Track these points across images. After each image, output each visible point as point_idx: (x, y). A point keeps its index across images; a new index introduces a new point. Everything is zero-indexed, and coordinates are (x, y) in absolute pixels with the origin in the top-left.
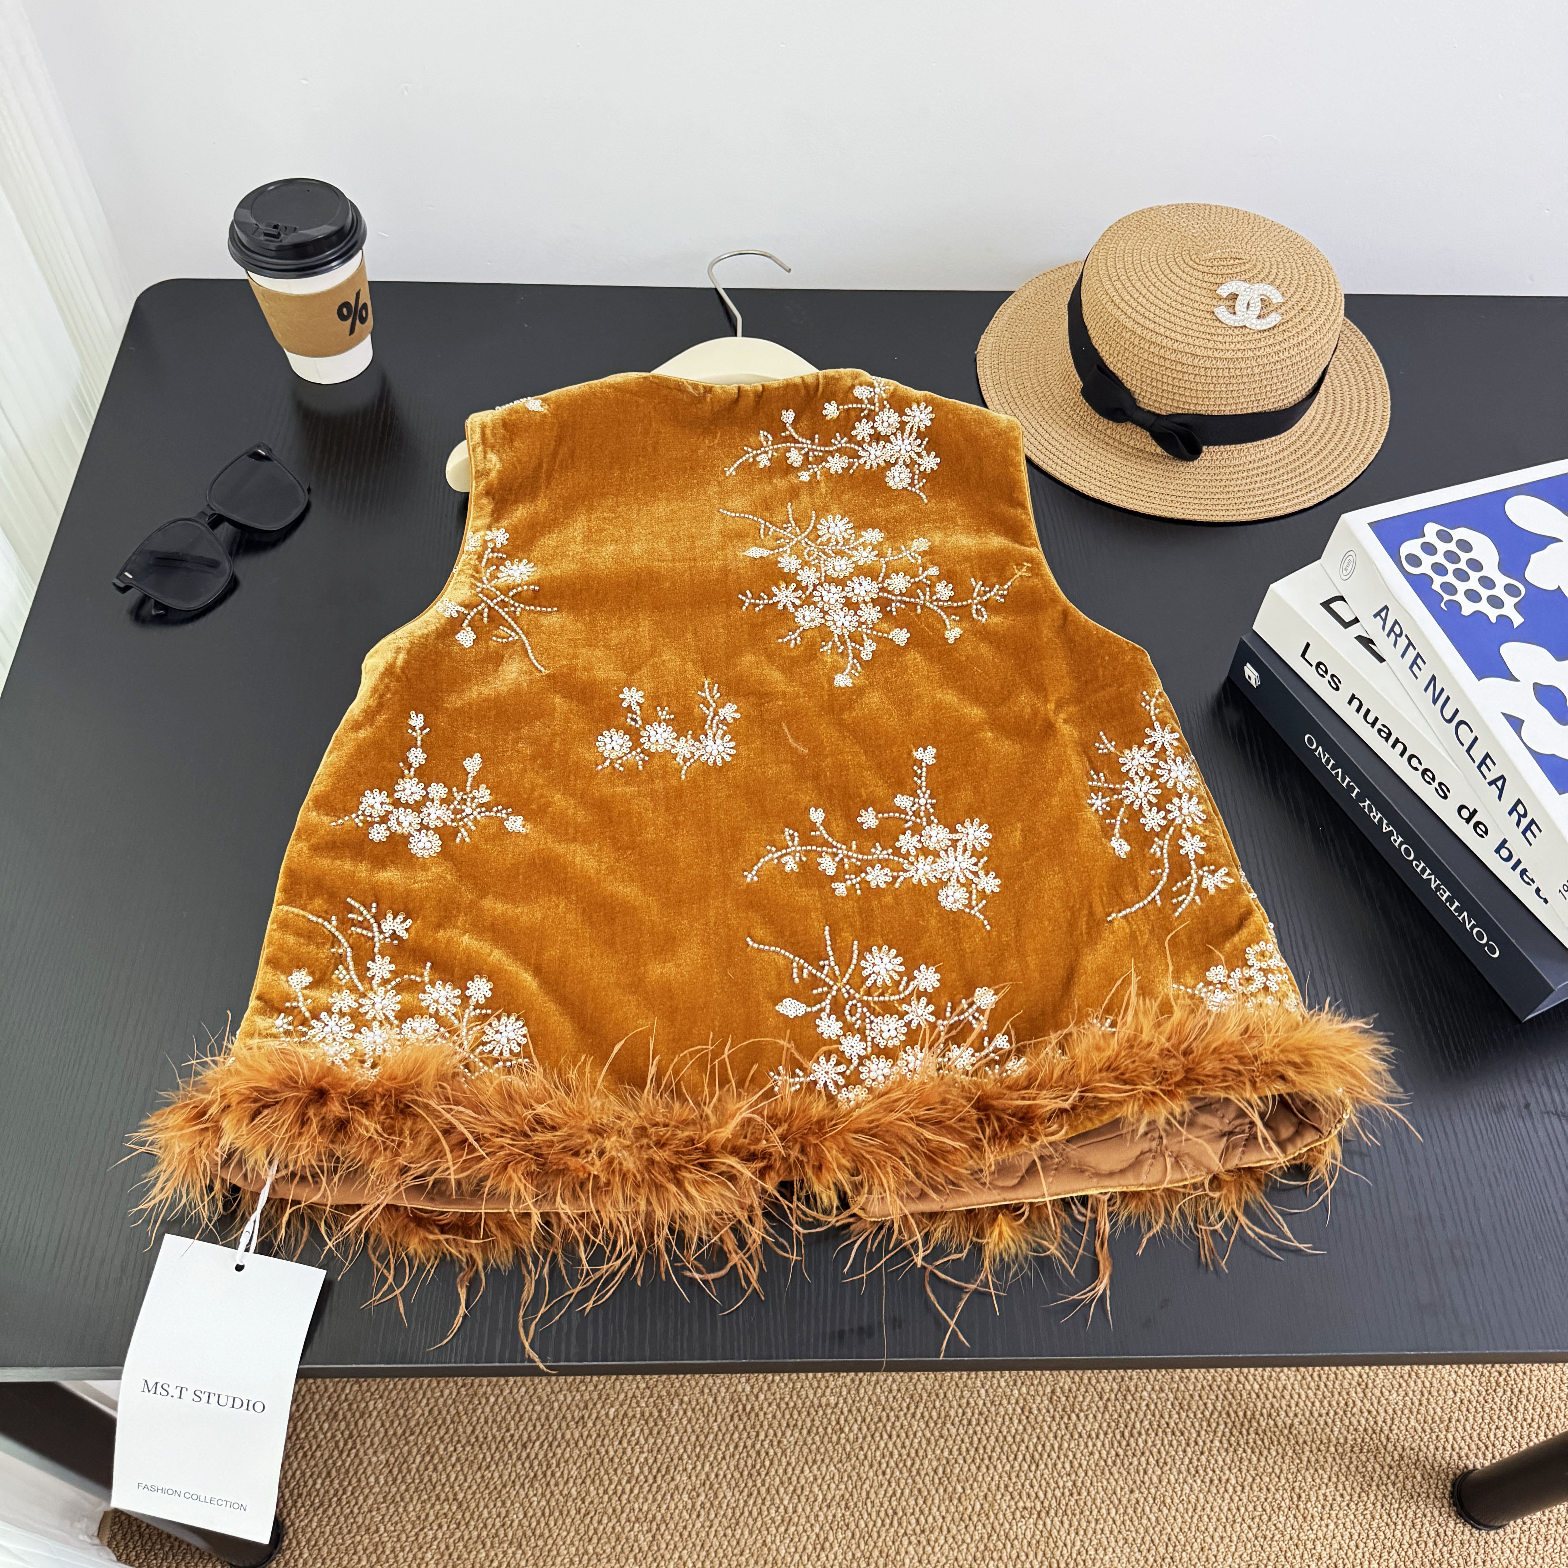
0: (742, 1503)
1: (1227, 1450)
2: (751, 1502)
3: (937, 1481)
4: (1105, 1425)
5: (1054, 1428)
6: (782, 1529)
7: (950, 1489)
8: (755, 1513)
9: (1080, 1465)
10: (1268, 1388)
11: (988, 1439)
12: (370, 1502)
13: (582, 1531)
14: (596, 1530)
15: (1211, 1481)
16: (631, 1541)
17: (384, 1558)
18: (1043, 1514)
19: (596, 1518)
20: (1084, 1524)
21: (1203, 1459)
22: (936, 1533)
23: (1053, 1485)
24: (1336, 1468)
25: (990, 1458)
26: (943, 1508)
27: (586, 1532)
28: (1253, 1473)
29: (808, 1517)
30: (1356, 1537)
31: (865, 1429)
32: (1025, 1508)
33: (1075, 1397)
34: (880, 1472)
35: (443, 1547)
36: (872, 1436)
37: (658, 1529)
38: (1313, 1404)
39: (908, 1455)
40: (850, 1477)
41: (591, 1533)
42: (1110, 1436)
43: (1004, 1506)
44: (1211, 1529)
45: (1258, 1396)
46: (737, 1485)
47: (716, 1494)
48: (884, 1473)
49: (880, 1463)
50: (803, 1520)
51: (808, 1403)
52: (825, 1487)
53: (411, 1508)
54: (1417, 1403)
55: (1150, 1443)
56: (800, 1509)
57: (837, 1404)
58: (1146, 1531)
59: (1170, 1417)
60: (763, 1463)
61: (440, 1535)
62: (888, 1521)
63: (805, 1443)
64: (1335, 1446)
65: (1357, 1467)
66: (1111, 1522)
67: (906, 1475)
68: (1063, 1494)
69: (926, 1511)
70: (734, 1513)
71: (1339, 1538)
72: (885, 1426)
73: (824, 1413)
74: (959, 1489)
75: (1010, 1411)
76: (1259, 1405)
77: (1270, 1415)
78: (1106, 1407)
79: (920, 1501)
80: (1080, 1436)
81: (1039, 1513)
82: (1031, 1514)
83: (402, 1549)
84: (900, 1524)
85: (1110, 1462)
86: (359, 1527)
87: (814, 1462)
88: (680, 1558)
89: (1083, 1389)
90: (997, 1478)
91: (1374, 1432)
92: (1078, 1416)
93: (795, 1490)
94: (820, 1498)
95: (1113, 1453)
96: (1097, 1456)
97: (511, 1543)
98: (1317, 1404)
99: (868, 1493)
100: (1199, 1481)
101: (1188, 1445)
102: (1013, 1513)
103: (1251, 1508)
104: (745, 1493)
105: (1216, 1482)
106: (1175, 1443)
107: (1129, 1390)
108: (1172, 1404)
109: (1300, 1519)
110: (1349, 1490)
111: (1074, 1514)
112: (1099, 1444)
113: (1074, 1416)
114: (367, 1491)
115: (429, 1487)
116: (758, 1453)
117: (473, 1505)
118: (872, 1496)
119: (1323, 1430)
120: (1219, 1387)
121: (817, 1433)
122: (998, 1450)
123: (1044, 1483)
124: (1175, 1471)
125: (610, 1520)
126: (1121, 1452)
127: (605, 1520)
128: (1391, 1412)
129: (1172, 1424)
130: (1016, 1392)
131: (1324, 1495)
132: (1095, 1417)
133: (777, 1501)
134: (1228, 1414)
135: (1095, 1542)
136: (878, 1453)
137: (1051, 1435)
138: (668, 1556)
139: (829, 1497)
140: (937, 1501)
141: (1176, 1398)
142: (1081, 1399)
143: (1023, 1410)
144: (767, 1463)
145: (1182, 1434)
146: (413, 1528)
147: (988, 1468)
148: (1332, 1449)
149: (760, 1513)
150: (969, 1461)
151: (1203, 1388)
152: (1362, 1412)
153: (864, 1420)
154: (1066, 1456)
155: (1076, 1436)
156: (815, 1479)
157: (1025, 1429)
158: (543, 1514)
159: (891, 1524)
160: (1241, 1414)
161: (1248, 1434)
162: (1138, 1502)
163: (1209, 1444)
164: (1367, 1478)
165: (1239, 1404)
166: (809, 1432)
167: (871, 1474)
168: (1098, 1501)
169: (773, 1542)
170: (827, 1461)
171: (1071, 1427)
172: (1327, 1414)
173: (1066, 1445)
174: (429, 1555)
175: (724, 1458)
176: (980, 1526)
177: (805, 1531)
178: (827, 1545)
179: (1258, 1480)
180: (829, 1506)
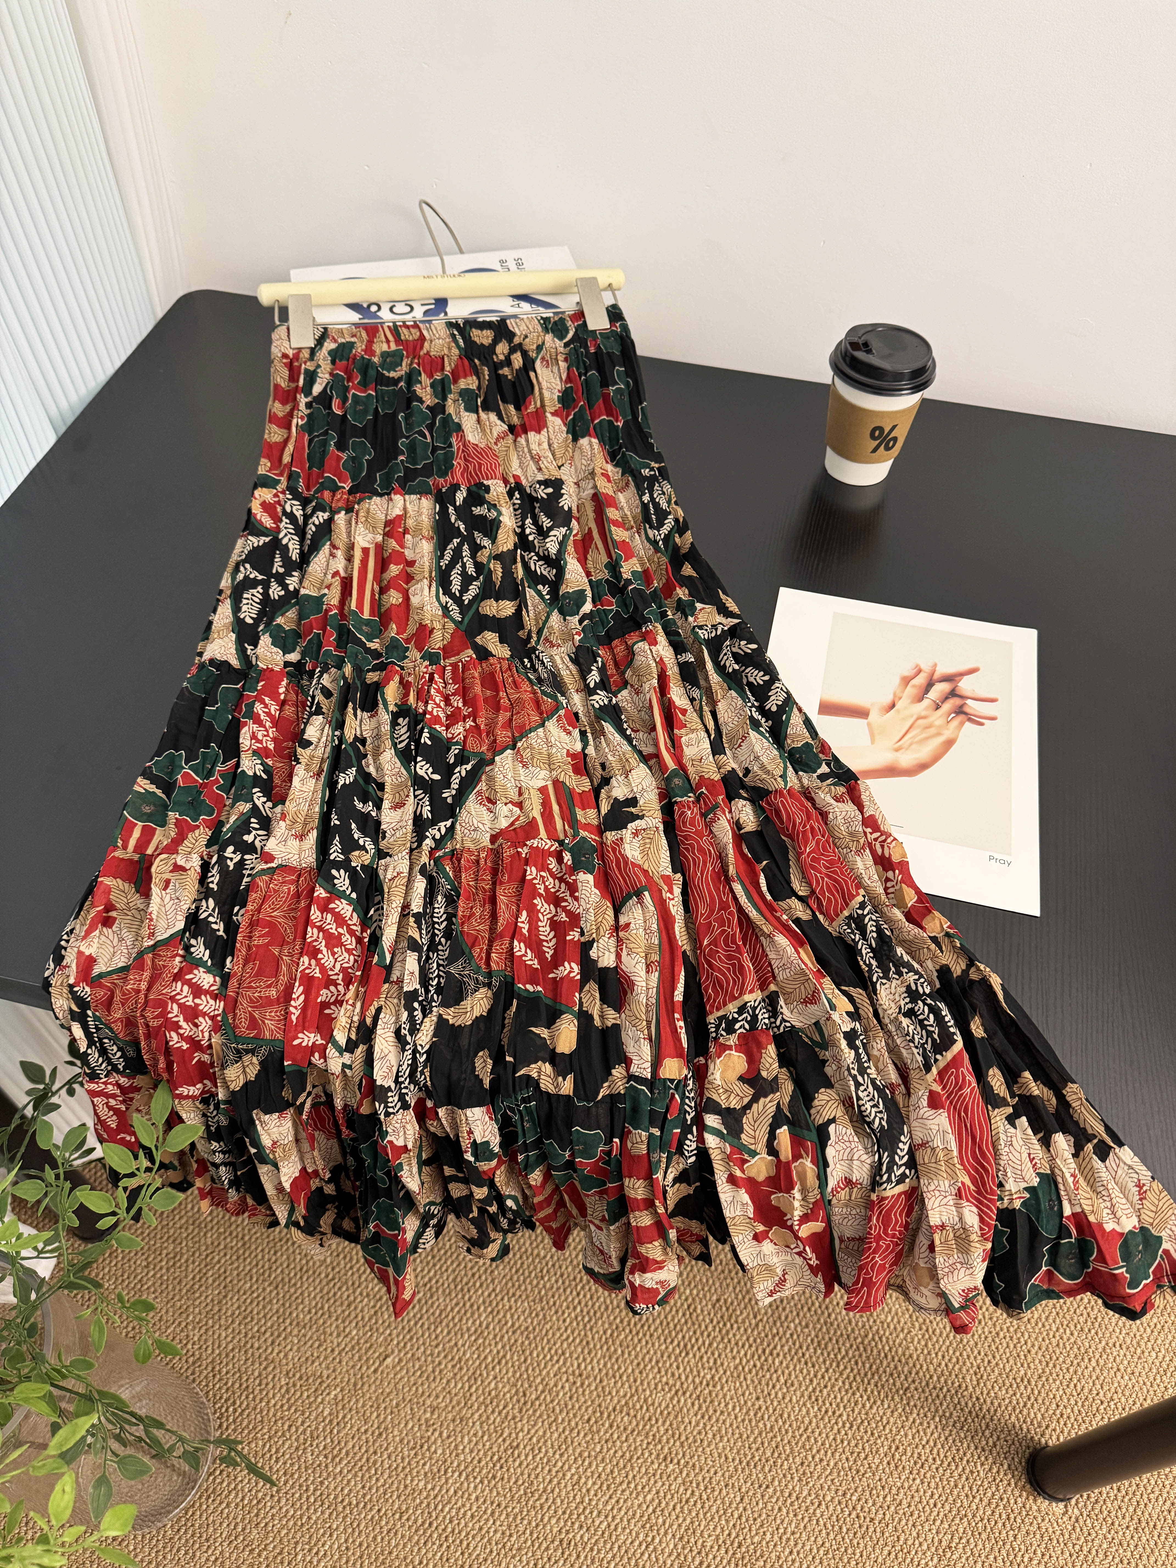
0: (449, 1308)
1: (847, 1391)
2: (456, 1310)
3: (604, 1339)
4: (751, 1339)
5: (710, 1329)
6: (473, 1338)
7: (612, 1349)
8: (456, 1320)
9: (722, 1364)
10: (896, 1352)
11: (654, 1320)
12: (183, 1221)
13: (325, 1291)
14: (335, 1294)
15: (826, 1412)
16: (358, 1311)
17: (178, 1265)
18: (680, 1393)
19: (338, 1285)
20: (711, 1412)
21: (825, 1392)
22: (592, 1379)
23: (695, 1373)
24: (936, 1435)
25: (651, 1335)
26: (602, 1362)
27: (328, 1293)
28: (863, 1417)
29: (495, 1336)
30: (936, 1496)
31: (560, 1281)
32: (667, 1383)
33: (734, 1310)
34: (561, 1319)
35: (222, 1270)
36: (565, 1290)
37: (381, 1307)
38: (931, 1377)
39: (588, 1313)
40: (537, 1315)
41: (331, 1294)
42: (753, 1349)
43: (651, 1376)
44: (814, 1451)
45: (886, 1356)
46: (450, 1294)
47: (431, 1297)
48: (564, 1321)
49: (563, 1313)
50: (491, 1337)
51: (523, 1250)
52: (516, 1317)
53: (209, 1235)
54: (1022, 1405)
55: (784, 1365)
56: (491, 1327)
57: (545, 1257)
58: (760, 1433)
59: (808, 1349)
60: (474, 1283)
61: (223, 1261)
62: (555, 1358)
63: (511, 1279)
64: (941, 1417)
65: (954, 1441)
66: (733, 1417)
67: (581, 1327)
68: (701, 1383)
69: (588, 1360)
70: (440, 1314)
71: (922, 1493)
72: (576, 1285)
73: (533, 1261)
74: (619, 1352)
75: (679, 1304)
76: (885, 1363)
77: (891, 1375)
78: (757, 1325)
79: (586, 1351)
80: (729, 1341)
81: (677, 1392)
82: (670, 1390)
83: (193, 1262)
84: (564, 1363)
85: (746, 1369)
86: (169, 1237)
87: (514, 1295)
88: (390, 1334)
89: (742, 1305)
90: (652, 1352)
91: (977, 1416)
92: (732, 1326)
93: (492, 1312)
94: (510, 1324)
95: (752, 1363)
96: (738, 1361)
97: (270, 1285)
98: (935, 1378)
99: (547, 1331)
100: (816, 1408)
101: (815, 1376)
102: (656, 1385)
103: (853, 1443)
104: (454, 1302)
105: (830, 1413)
106: (805, 1371)
107: (780, 1318)
108: (812, 1340)
109: (893, 1465)
110: (942, 1456)
111: (705, 1401)
112: (742, 1353)
113: (728, 1325)
114: (183, 1213)
115: (227, 1224)
116: (473, 1275)
117: (253, 1247)
118: (550, 1335)
119: (933, 1400)
120: (855, 1339)
121: (523, 1274)
122: (660, 1331)
123: (688, 1369)
124: (798, 1393)
125: (347, 1289)
126: (758, 1365)
127: (344, 1289)
128: (996, 1404)
129: (807, 1356)
130: (688, 1292)
131: (919, 1454)
132: (746, 1330)
133: (476, 1316)
134: (856, 1363)
135: (715, 1428)
136: (565, 1304)
137: (706, 1334)
138: (381, 1330)
139: (517, 1325)
140: (599, 1355)
141: (817, 1336)
142: (738, 1313)
143: (689, 1307)
144: (478, 1284)
145: (813, 1366)
146: (206, 1249)
147: (647, 1342)
148: (937, 1419)
149: (460, 1320)
150: (634, 1332)
151: (842, 1335)
152: (971, 1397)
153: (562, 1275)
154: (713, 1354)
155: (726, 1340)
156: (510, 1308)
157: (686, 1322)
158: (301, 1269)
159: (558, 1361)
160: (867, 1366)
161: (869, 1383)
162: (760, 1408)
163: (833, 1381)
164: (961, 1452)
165: (868, 1358)
166: (517, 1271)
167: (554, 1318)
168: (728, 1397)
169: (463, 1345)
170: (524, 1297)
171: (724, 1332)
172: (941, 1389)
173: (715, 1345)
174: (210, 1273)
175: (446, 1270)
176: (627, 1385)
177: (490, 1345)
178: (504, 1361)
179: (866, 1424)
180: (514, 1332)
